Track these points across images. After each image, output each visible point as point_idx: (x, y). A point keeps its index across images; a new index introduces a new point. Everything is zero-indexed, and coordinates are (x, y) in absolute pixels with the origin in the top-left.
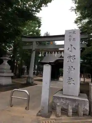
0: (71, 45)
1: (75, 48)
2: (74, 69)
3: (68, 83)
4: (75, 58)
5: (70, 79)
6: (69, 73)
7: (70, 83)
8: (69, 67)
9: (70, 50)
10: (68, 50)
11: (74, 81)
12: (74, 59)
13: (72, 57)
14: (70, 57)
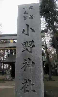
0: (27, 25)
1: (33, 31)
2: (33, 62)
3: (23, 89)
4: (34, 46)
5: (27, 81)
6: (25, 70)
7: (26, 89)
8: (25, 60)
9: (26, 32)
10: (23, 32)
11: (33, 84)
12: (32, 46)
13: (29, 43)
14: (26, 43)
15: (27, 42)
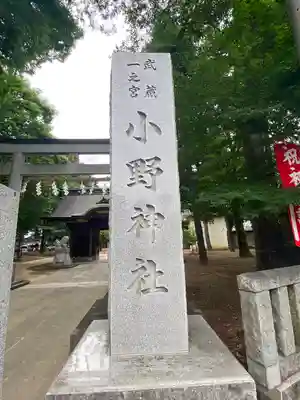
0: (140, 113)
1: (157, 128)
2: (159, 214)
5: (145, 264)
6: (138, 235)
7: (144, 286)
8: (138, 209)
9: (136, 132)
11: (160, 272)
12: (154, 172)
13: (147, 163)
14: (139, 163)
15: (142, 161)
